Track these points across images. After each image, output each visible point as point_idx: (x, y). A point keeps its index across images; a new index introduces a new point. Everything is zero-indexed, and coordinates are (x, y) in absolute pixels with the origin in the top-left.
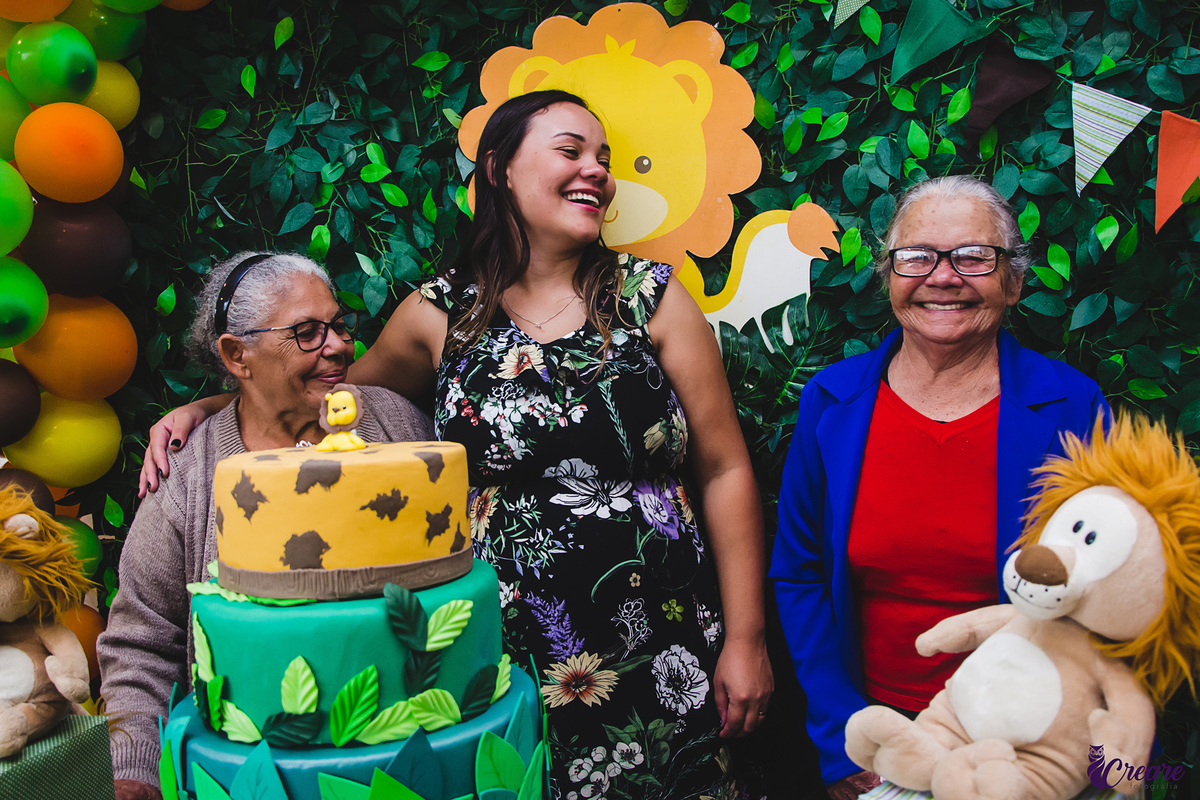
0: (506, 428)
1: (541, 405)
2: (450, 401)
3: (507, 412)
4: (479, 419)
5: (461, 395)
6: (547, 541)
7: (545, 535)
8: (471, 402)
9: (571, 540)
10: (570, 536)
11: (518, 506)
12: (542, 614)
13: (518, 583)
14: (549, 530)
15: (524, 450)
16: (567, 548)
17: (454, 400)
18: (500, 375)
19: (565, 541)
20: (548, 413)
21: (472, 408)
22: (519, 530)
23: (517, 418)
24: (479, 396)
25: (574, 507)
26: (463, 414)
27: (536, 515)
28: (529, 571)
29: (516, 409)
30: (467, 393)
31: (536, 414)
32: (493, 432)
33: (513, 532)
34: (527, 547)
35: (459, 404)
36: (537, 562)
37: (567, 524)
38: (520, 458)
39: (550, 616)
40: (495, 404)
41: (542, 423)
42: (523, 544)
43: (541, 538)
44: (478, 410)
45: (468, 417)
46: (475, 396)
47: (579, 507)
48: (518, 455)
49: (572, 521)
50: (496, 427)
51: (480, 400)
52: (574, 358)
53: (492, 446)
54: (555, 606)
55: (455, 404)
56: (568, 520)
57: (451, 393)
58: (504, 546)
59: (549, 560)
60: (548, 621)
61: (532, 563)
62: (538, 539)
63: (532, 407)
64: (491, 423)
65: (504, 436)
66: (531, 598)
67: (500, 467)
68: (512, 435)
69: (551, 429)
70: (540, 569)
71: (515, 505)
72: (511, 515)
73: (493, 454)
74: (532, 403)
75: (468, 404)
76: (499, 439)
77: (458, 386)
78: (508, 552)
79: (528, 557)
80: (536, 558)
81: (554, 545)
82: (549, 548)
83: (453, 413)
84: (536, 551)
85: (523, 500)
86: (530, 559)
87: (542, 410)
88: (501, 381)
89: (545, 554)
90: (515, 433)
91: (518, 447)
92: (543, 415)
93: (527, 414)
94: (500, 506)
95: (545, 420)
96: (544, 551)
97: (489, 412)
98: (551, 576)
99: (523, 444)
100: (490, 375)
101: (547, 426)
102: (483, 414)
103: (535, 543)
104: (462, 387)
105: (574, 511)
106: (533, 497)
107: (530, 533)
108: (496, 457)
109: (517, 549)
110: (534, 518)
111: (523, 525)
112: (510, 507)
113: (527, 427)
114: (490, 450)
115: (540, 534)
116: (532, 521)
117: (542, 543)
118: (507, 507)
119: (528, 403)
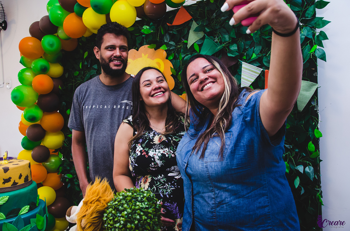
0: (157, 158)
1: (166, 151)
2: (138, 150)
3: (157, 153)
4: (148, 156)
5: (142, 149)
6: (169, 186)
7: (168, 185)
8: (145, 151)
9: (176, 185)
10: (175, 184)
11: (158, 178)
12: (170, 208)
13: (162, 200)
14: (169, 183)
15: (162, 164)
16: (175, 187)
17: (139, 150)
18: (154, 143)
19: (174, 185)
20: (169, 153)
21: (146, 153)
22: (160, 184)
23: (160, 155)
24: (148, 149)
25: (175, 176)
26: (143, 154)
27: (165, 179)
28: (165, 196)
29: (159, 152)
30: (144, 148)
31: (165, 153)
32: (152, 159)
33: (158, 185)
34: (163, 189)
35: (141, 151)
36: (167, 193)
37: (174, 181)
38: (160, 166)
39: (173, 208)
40: (153, 151)
41: (167, 156)
42: (162, 188)
43: (167, 186)
44: (147, 153)
45: (144, 155)
46: (146, 149)
47: (176, 176)
48: (159, 165)
49: (175, 180)
50: (153, 158)
51: (148, 150)
52: (175, 138)
53: (152, 163)
54: (174, 205)
55: (140, 151)
56: (174, 180)
57: (138, 148)
58: (155, 190)
59: (170, 192)
60: (172, 209)
61: (165, 193)
62: (166, 186)
63: (164, 151)
64: (152, 157)
65: (156, 160)
66: (166, 203)
67: (154, 169)
68: (158, 160)
69: (170, 157)
70: (168, 195)
71: (157, 178)
72: (157, 181)
73: (152, 165)
74: (164, 150)
75: (144, 151)
76: (155, 161)
77: (140, 146)
78: (157, 191)
79: (164, 192)
80: (166, 192)
81: (171, 187)
82: (170, 188)
83: (139, 154)
84: (166, 189)
85: (159, 176)
86: (165, 192)
87: (167, 152)
88: (155, 144)
89: (169, 190)
90: (159, 159)
91: (159, 163)
92: (167, 153)
93: (163, 153)
94: (152, 179)
95: (168, 155)
96: (169, 189)
97: (151, 153)
98: (172, 196)
99: (161, 162)
100: (151, 143)
101: (169, 157)
102: (149, 154)
103: (166, 187)
104: (142, 147)
105: (175, 177)
106: (162, 175)
107: (164, 185)
108: (153, 166)
109: (160, 190)
110: (164, 180)
111: (161, 183)
112: (156, 179)
113: (163, 157)
114: (151, 164)
115: (167, 185)
116: (164, 181)
117: (168, 187)
118: (155, 179)
119: (163, 150)
